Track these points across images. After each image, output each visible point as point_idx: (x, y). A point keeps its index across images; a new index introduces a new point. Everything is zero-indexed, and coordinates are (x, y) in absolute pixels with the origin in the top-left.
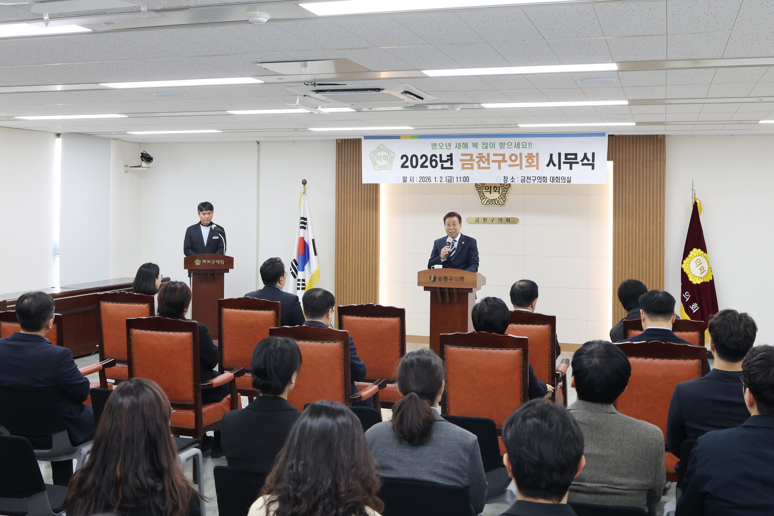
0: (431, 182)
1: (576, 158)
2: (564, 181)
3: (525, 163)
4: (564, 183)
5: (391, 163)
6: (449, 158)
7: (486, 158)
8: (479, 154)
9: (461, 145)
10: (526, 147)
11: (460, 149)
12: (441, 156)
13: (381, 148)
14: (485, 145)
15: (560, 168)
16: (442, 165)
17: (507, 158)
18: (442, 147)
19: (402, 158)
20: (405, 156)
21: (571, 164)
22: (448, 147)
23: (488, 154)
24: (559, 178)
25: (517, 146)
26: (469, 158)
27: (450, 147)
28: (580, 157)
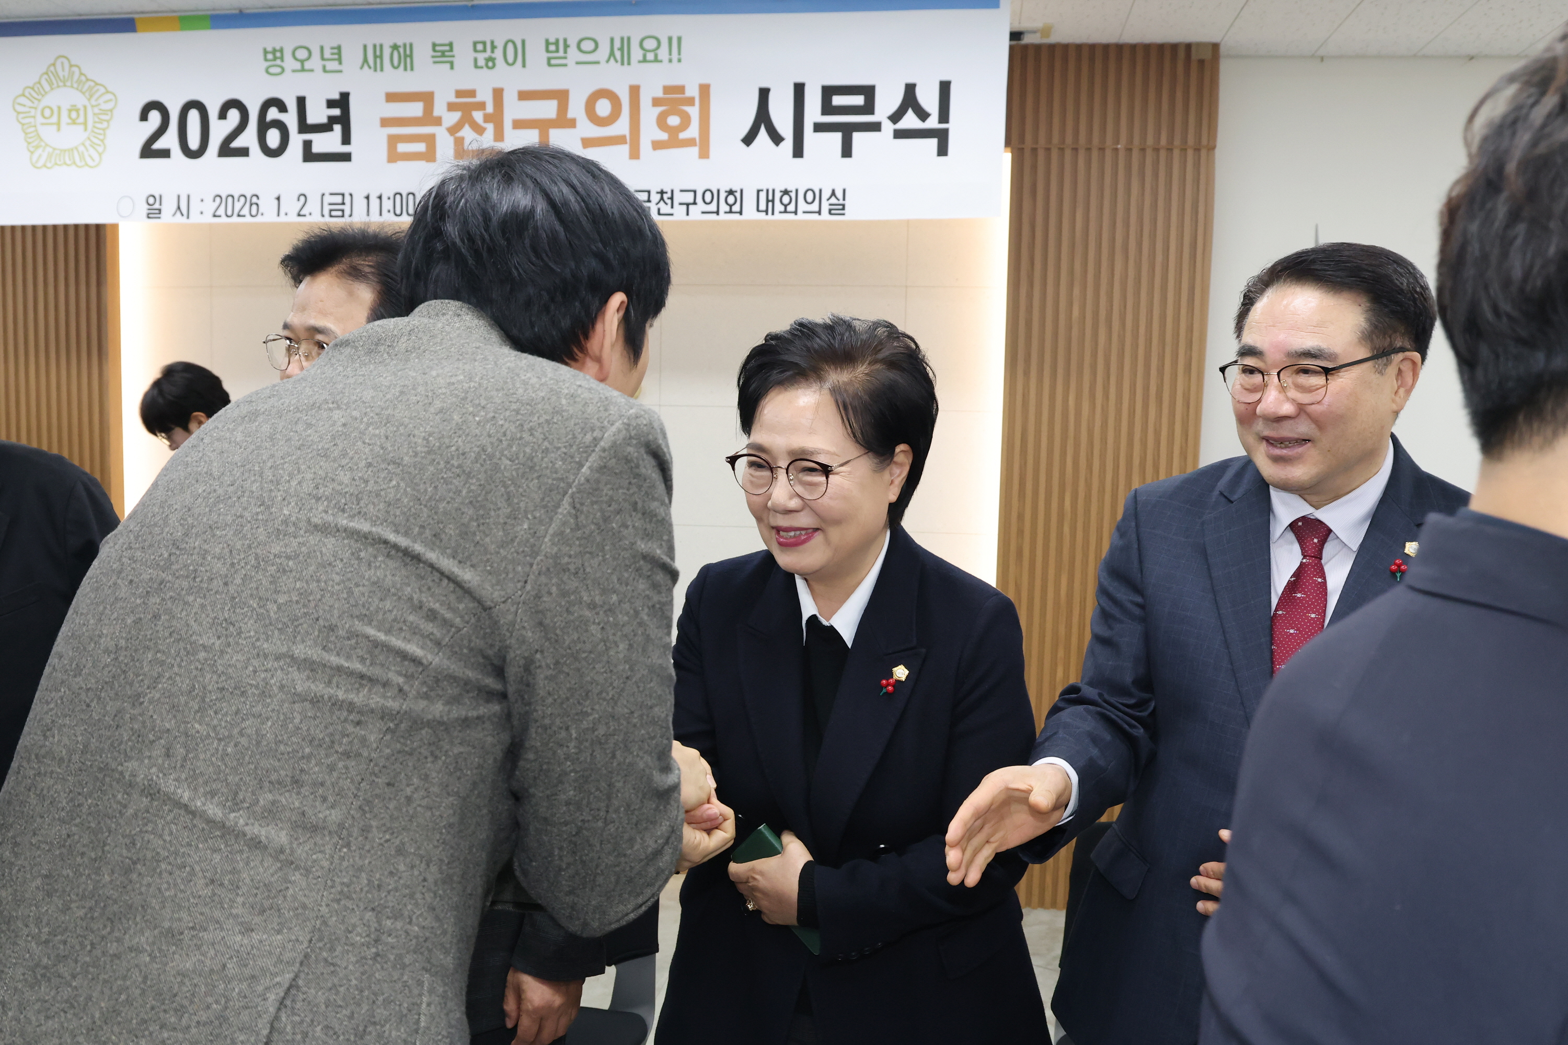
0: (259, 219)
1: (869, 108)
2: (815, 207)
3: (650, 131)
4: (816, 216)
5: (101, 137)
6: (336, 112)
7: (490, 109)
8: (459, 94)
9: (387, 52)
10: (656, 60)
11: (382, 70)
12: (301, 102)
13: (61, 74)
14: (484, 50)
15: (798, 152)
16: (307, 145)
17: (576, 109)
18: (307, 65)
19: (144, 117)
20: (156, 105)
21: (847, 131)
22: (331, 65)
23: (498, 94)
24: (793, 195)
25: (618, 54)
26: (415, 109)
27: (340, 63)
28: (887, 102)
